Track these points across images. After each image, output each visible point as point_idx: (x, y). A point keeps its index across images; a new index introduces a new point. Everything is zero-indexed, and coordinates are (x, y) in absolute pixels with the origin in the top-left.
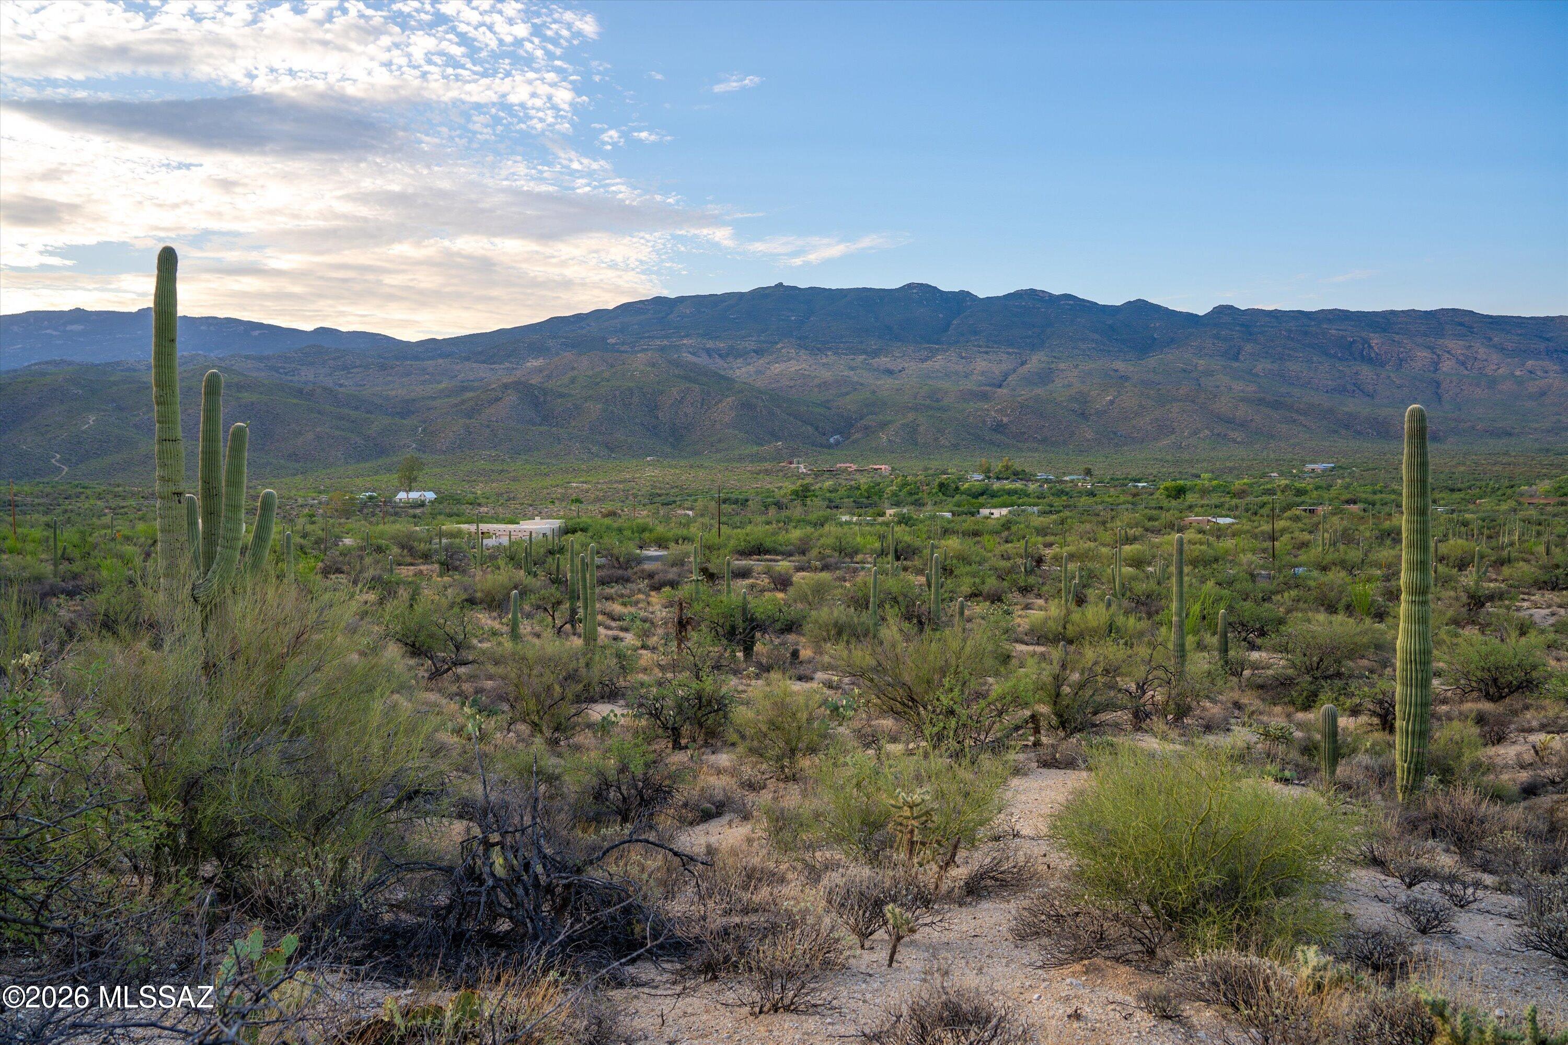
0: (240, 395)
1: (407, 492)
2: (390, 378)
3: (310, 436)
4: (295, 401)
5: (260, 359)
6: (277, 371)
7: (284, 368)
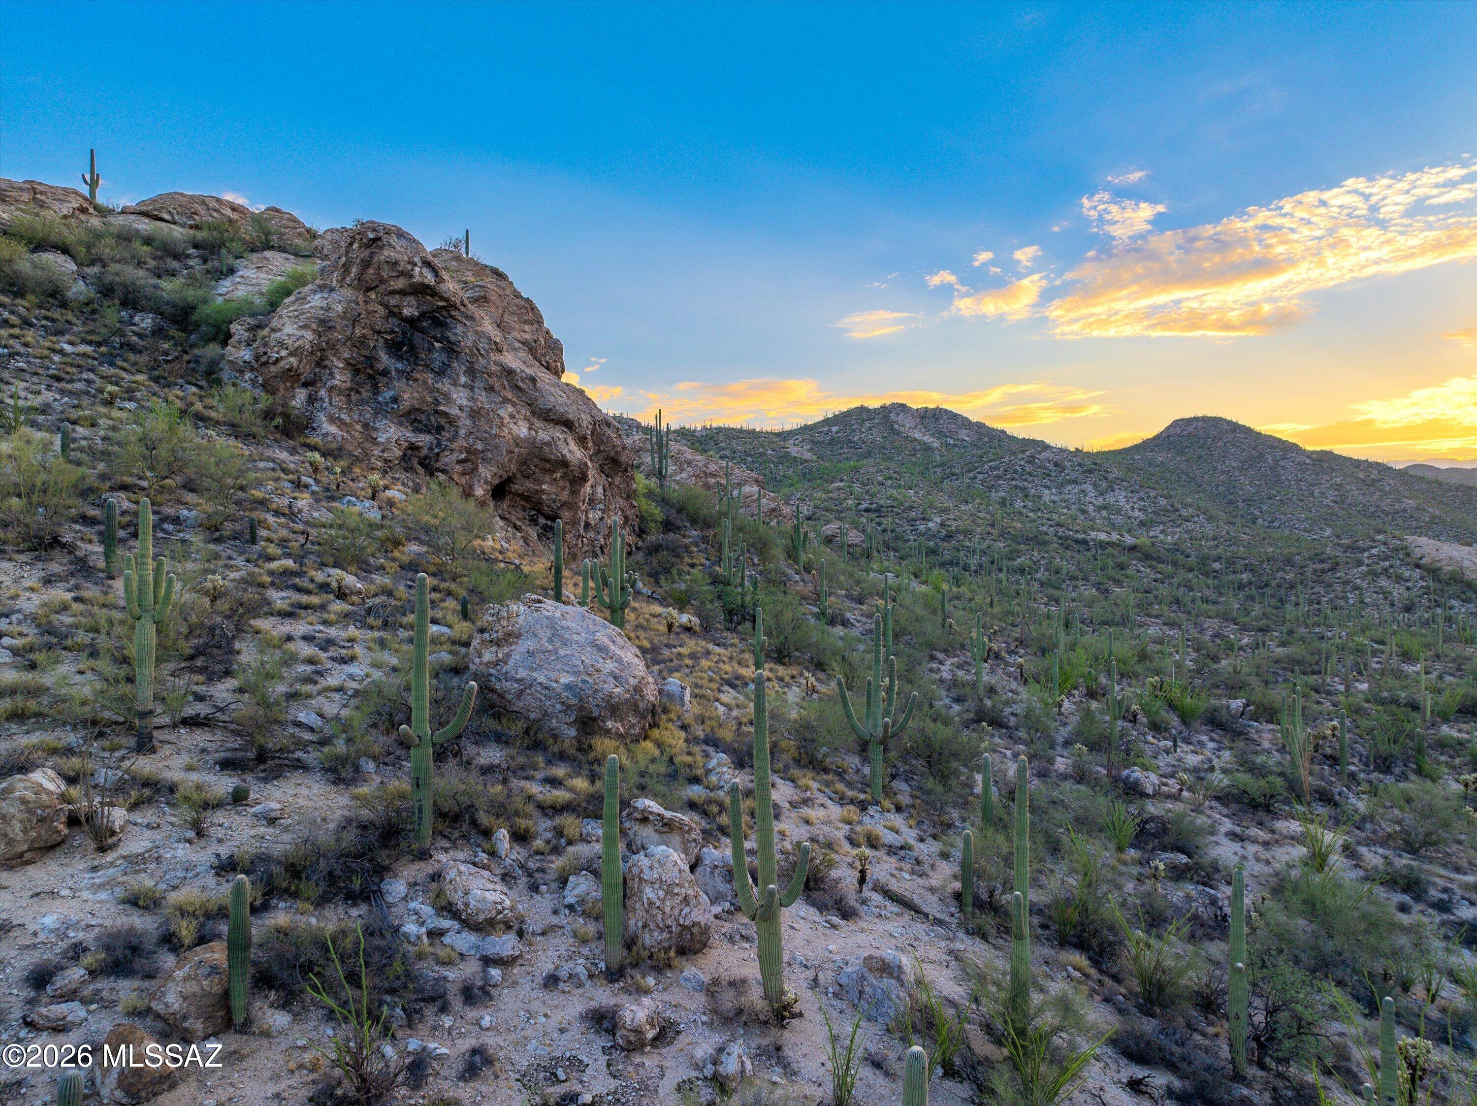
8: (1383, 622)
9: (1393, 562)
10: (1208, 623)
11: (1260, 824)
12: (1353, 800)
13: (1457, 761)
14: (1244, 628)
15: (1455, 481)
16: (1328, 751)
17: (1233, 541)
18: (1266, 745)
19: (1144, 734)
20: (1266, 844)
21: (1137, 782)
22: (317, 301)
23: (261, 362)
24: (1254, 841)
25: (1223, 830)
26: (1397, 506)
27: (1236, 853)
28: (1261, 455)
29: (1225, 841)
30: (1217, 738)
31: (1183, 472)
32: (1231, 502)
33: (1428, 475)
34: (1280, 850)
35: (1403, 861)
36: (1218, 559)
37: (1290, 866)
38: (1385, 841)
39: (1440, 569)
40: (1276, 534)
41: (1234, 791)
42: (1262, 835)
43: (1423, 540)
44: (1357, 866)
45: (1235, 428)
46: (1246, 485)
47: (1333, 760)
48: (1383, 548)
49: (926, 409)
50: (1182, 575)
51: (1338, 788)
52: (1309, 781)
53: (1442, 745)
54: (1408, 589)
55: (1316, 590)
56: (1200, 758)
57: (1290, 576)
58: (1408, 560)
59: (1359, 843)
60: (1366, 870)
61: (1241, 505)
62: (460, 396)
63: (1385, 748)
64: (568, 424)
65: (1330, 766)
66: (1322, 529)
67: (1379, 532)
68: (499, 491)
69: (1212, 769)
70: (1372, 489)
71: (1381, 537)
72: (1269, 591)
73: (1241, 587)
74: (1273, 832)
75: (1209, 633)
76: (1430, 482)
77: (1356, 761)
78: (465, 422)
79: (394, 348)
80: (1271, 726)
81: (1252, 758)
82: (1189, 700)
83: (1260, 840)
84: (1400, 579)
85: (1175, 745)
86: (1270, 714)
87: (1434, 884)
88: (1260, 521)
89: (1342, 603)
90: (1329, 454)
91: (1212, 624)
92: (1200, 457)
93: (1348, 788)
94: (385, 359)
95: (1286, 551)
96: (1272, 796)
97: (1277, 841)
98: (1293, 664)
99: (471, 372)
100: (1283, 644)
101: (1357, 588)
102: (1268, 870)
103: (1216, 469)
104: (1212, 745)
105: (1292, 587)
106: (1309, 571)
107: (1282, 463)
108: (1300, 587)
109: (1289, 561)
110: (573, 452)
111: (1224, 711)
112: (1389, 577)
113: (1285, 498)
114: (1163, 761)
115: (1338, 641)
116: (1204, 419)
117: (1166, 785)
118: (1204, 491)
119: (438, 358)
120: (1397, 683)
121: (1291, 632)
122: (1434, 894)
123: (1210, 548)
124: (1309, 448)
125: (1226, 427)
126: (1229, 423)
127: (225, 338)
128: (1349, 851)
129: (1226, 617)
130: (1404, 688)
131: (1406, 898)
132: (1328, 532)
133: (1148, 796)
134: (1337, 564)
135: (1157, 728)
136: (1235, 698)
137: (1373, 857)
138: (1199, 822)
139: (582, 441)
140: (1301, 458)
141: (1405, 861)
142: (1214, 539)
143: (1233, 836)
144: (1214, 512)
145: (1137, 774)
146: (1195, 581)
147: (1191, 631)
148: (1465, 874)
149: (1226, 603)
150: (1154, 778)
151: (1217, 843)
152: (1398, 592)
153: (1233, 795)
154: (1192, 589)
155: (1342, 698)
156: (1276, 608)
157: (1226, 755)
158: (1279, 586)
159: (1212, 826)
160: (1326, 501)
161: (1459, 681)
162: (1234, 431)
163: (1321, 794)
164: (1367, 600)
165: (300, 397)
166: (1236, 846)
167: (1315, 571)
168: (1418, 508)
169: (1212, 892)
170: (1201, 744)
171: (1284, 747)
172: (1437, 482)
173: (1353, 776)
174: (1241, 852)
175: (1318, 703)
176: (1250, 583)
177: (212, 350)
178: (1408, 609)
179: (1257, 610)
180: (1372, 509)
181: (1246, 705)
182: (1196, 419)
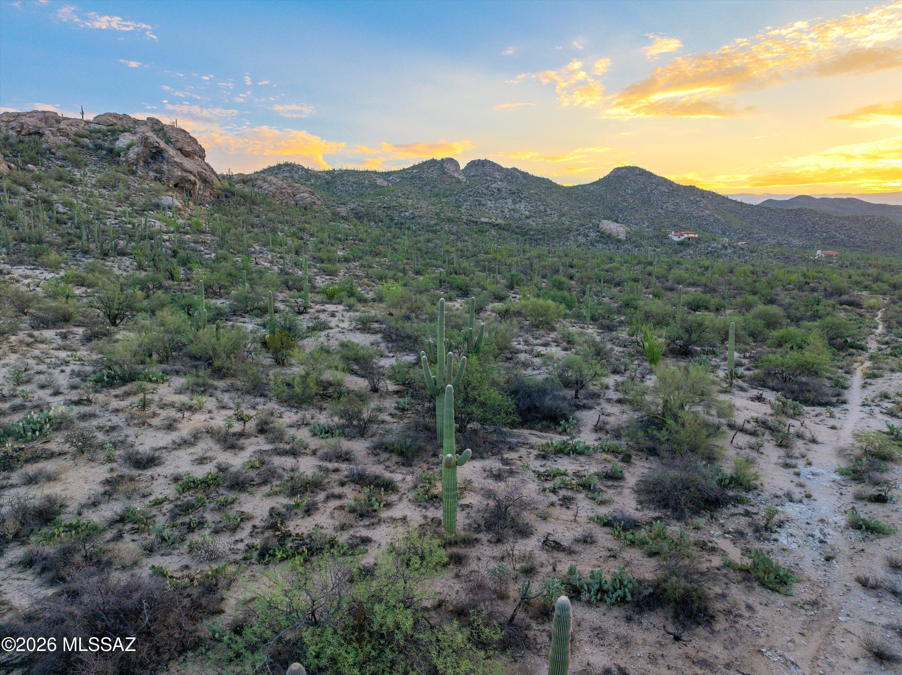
22: (136, 149)
23: (127, 161)
49: (479, 160)
62: (165, 167)
64: (191, 172)
68: (176, 186)
78: (167, 172)
79: (152, 158)
94: (150, 160)
99: (167, 162)
110: (192, 178)
119: (160, 159)
127: (120, 156)
139: (195, 176)
165: (134, 168)
177: (118, 158)
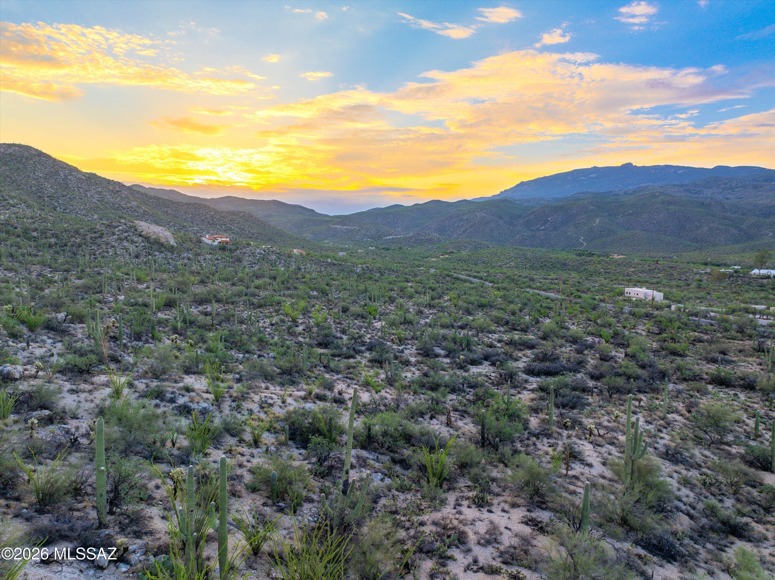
0: (669, 207)
1: (759, 269)
2: (760, 193)
3: (706, 229)
4: (699, 210)
5: (681, 186)
6: (690, 192)
7: (695, 190)
8: (126, 264)
9: (129, 233)
10: (33, 268)
11: (85, 381)
12: (127, 358)
13: (167, 329)
14: (56, 270)
15: (152, 194)
16: (112, 334)
17: (44, 220)
18: (80, 336)
19: (6, 341)
20: (90, 392)
21: (9, 373)
24: (84, 391)
25: (66, 389)
26: (128, 205)
27: (74, 401)
28: (57, 172)
29: (67, 395)
30: (52, 336)
31: (7, 176)
32: (40, 197)
33: (141, 190)
34: (98, 392)
35: (154, 384)
36: (36, 230)
37: (104, 400)
38: (144, 375)
39: (150, 237)
40: (69, 217)
41: (70, 366)
42: (87, 387)
43: (142, 223)
44: (135, 391)
45: (40, 154)
46: (49, 189)
47: (114, 339)
48: (124, 226)
50: (13, 239)
51: (119, 352)
52: (106, 352)
53: (160, 322)
54: (137, 247)
55: (93, 248)
56: (44, 349)
57: (78, 240)
58: (136, 233)
59: (134, 380)
60: (139, 392)
61: (46, 199)
63: (138, 329)
65: (114, 342)
66: (92, 215)
67: (121, 217)
69: (52, 355)
70: (116, 195)
71: (122, 221)
72: (68, 248)
73: (50, 246)
74: (93, 384)
75: (35, 274)
76: (142, 194)
77: (125, 337)
80: (81, 325)
81: (74, 345)
82: (33, 317)
83: (87, 390)
84: (133, 242)
85: (28, 345)
86: (80, 319)
87: (167, 391)
88: (58, 208)
89: (106, 254)
90: (94, 175)
91: (36, 269)
92: (18, 169)
93: (124, 352)
95: (75, 227)
96: (90, 365)
97: (95, 388)
98: (86, 289)
100: (79, 278)
101: (113, 246)
102: (93, 405)
103: (29, 176)
104: (50, 341)
105: (80, 246)
106: (88, 238)
107: (69, 177)
108: (84, 246)
109: (77, 232)
111: (55, 320)
112: (128, 241)
113: (72, 197)
114: (21, 356)
115: (107, 275)
116: (20, 146)
117: (26, 370)
118: (22, 189)
120: (137, 295)
121: (83, 271)
122: (169, 396)
123: (30, 224)
124: (84, 170)
125: (34, 153)
126: (36, 150)
128: (131, 385)
129: (43, 264)
130: (141, 296)
131: (158, 401)
132: (96, 217)
133: (16, 380)
134: (103, 234)
135: (14, 336)
136: (60, 312)
137: (141, 385)
138: (52, 388)
140: (80, 176)
141: (155, 384)
142: (32, 218)
143: (72, 391)
144: (30, 202)
145: (8, 368)
146: (22, 243)
147: (23, 273)
148: (179, 383)
149: (42, 256)
150: (20, 368)
151: (63, 398)
152: (132, 248)
153: (69, 369)
154: (21, 248)
155: (113, 305)
156: (72, 258)
157: (59, 345)
158: (72, 246)
159: (59, 389)
160: (94, 200)
161: (162, 291)
162: (39, 156)
163: (111, 357)
164: (118, 253)
166: (74, 397)
167: (91, 238)
168: (138, 207)
169: (66, 426)
170: (43, 341)
171: (89, 336)
172: (145, 194)
173: (125, 345)
174: (77, 399)
175: (101, 308)
176: (56, 244)
178: (137, 257)
179: (61, 259)
180: (117, 206)
181: (66, 316)
182: (14, 145)
